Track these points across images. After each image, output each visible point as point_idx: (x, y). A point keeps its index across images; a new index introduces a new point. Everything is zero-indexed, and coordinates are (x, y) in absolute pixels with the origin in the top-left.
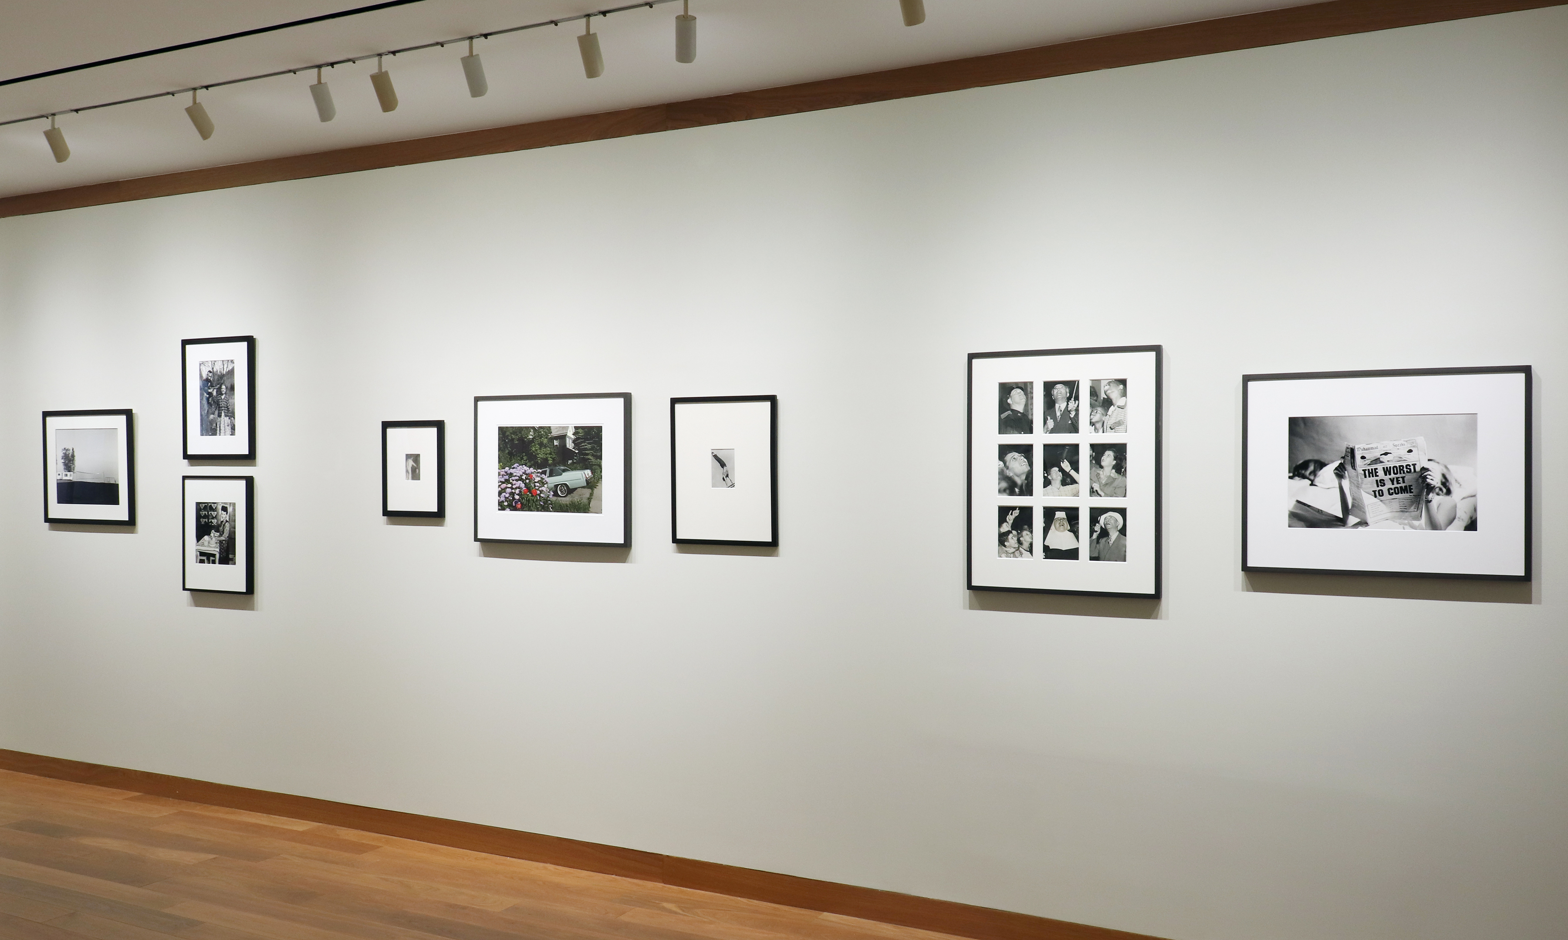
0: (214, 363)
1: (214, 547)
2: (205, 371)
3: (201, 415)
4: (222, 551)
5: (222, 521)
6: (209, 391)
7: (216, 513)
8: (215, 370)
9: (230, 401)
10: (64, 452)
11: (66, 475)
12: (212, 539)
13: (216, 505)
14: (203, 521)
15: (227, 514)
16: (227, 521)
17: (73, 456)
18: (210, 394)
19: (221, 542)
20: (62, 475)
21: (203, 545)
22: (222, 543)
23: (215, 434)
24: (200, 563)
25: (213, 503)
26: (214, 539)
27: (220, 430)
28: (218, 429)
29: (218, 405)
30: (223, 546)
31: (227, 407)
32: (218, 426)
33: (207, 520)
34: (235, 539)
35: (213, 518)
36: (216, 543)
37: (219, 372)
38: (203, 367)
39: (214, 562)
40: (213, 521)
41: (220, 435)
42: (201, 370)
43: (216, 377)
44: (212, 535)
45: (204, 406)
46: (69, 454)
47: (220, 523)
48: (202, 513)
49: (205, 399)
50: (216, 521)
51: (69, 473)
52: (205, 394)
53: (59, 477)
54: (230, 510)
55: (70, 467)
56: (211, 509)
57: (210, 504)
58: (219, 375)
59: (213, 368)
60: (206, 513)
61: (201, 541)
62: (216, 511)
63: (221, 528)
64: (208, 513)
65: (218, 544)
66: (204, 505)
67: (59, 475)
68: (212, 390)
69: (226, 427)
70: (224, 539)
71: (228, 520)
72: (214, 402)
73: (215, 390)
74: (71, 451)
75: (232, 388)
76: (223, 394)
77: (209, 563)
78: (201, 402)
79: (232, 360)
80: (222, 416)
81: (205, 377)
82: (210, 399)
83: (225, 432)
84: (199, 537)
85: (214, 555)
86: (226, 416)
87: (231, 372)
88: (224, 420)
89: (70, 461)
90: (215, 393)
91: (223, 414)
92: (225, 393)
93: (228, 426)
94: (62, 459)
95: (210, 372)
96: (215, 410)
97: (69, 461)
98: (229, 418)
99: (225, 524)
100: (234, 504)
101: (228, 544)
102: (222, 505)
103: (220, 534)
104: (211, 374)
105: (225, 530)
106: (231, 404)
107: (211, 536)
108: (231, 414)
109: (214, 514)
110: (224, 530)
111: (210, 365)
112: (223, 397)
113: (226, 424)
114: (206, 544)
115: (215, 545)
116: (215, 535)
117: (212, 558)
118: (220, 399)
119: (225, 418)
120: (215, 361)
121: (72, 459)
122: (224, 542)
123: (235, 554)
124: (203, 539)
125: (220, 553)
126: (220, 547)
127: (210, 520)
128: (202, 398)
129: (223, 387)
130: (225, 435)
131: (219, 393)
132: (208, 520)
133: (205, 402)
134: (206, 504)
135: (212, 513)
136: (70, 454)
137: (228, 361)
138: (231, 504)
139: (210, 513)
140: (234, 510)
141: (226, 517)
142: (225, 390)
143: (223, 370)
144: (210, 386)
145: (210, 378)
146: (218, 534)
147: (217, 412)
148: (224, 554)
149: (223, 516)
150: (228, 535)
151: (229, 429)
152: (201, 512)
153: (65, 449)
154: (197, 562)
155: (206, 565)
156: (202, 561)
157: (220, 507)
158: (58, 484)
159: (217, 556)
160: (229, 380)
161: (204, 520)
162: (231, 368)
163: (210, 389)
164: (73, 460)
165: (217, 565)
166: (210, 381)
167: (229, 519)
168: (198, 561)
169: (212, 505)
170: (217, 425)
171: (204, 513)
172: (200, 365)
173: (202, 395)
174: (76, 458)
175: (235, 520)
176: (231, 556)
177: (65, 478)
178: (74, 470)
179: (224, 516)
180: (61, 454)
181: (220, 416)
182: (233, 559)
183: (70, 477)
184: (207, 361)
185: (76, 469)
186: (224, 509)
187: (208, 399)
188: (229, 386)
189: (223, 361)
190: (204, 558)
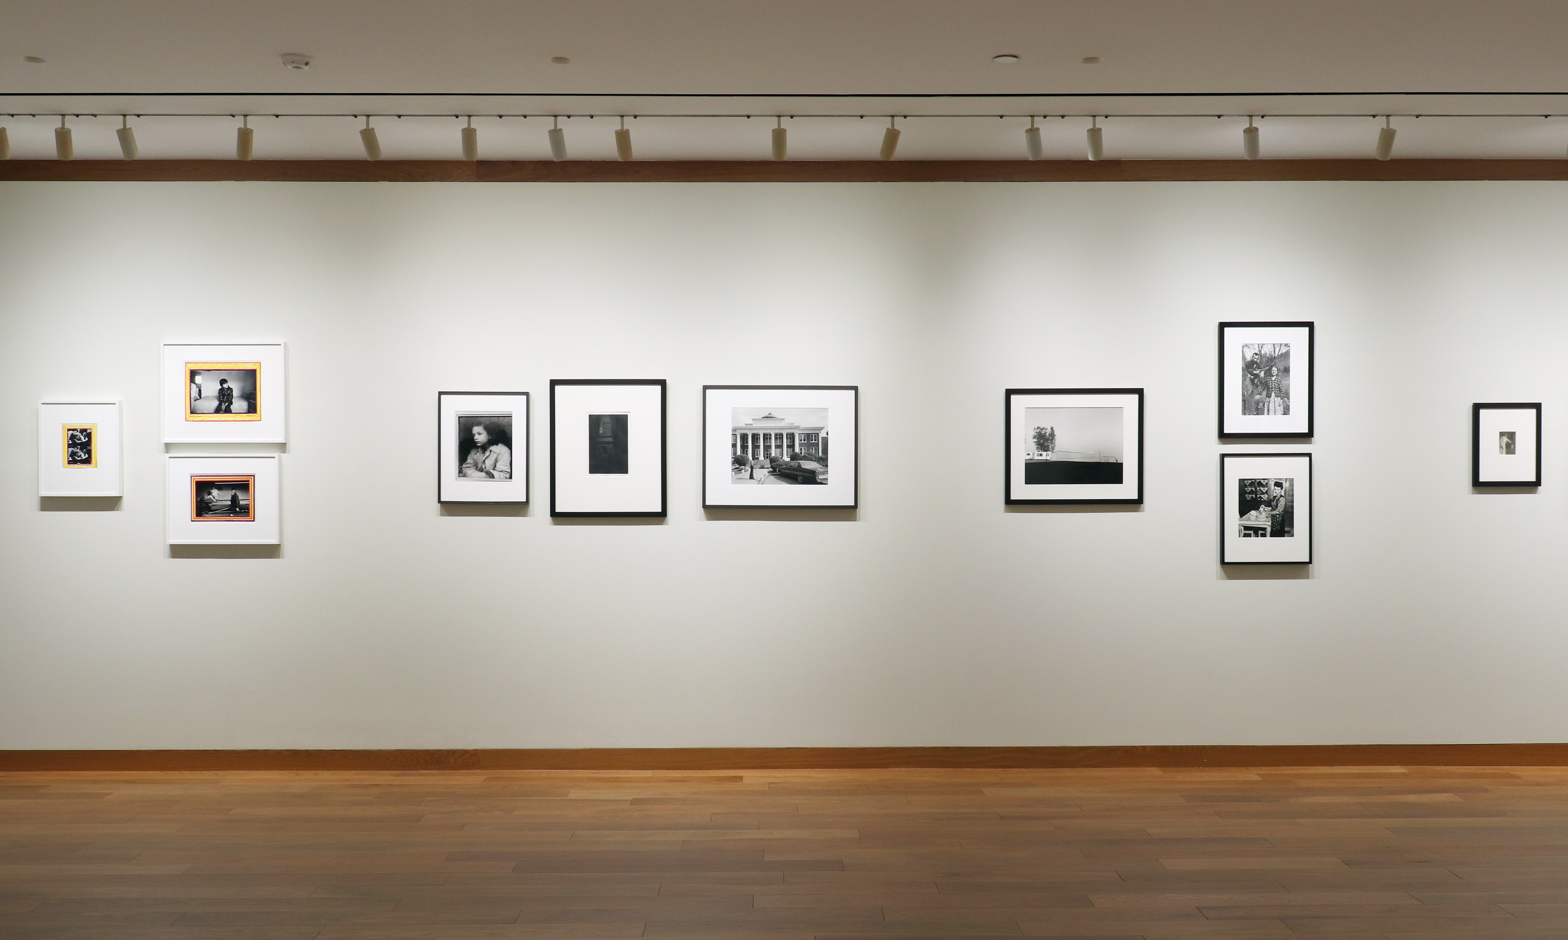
0: (1261, 346)
1: (1265, 521)
2: (1249, 353)
3: (1243, 395)
4: (1275, 525)
5: (1276, 496)
6: (1255, 372)
7: (1266, 489)
8: (1263, 352)
9: (1283, 382)
10: (1038, 431)
11: (1041, 455)
12: (1261, 513)
13: (1266, 481)
14: (1248, 497)
15: (1282, 489)
16: (1281, 496)
17: (1052, 435)
18: (1256, 376)
19: (1273, 516)
20: (1034, 454)
21: (1249, 519)
22: (1276, 517)
23: (1263, 414)
24: (1243, 537)
25: (1262, 479)
26: (1264, 514)
27: (1268, 410)
28: (1266, 409)
29: (1266, 385)
30: (1276, 520)
31: (1279, 388)
32: (1266, 406)
33: (1254, 496)
34: (1292, 513)
35: (1263, 493)
36: (1267, 517)
37: (1268, 354)
38: (1246, 350)
39: (1264, 535)
40: (1262, 496)
41: (1268, 414)
42: (1244, 352)
43: (1264, 360)
44: (1261, 509)
45: (1246, 386)
46: (1046, 433)
47: (1272, 498)
48: (1248, 490)
49: (1248, 380)
50: (1267, 496)
51: (1044, 453)
52: (1249, 375)
53: (1028, 457)
54: (1286, 485)
55: (1048, 447)
56: (1260, 484)
57: (1258, 481)
58: (1268, 358)
59: (1260, 351)
60: (1254, 489)
61: (1246, 515)
62: (1267, 487)
63: (1274, 503)
64: (1256, 489)
65: (1270, 518)
66: (1250, 481)
67: (1029, 454)
68: (1258, 372)
69: (1277, 407)
70: (1278, 513)
71: (1283, 495)
72: (1261, 383)
73: (1263, 372)
74: (1049, 430)
75: (1287, 370)
76: (1274, 376)
77: (1258, 537)
78: (1243, 383)
79: (1287, 344)
80: (1272, 397)
81: (1249, 358)
82: (1256, 380)
83: (1275, 412)
84: (1243, 511)
85: (1264, 529)
86: (1277, 396)
87: (1286, 355)
88: (1275, 401)
89: (1047, 440)
90: (1262, 374)
91: (1273, 394)
92: (1277, 375)
93: (1279, 406)
94: (1035, 438)
95: (1256, 354)
96: (1263, 390)
97: (1044, 440)
98: (1281, 399)
99: (1279, 499)
100: (1292, 480)
101: (1283, 517)
102: (1275, 481)
103: (1272, 508)
104: (1258, 356)
105: (1279, 505)
106: (1283, 386)
107: (1260, 511)
108: (1284, 394)
109: (1264, 490)
110: (1277, 505)
111: (1256, 347)
112: (1273, 379)
113: (1277, 404)
114: (1253, 518)
115: (1266, 519)
116: (1266, 510)
117: (1260, 532)
118: (1269, 381)
119: (1276, 398)
120: (1263, 344)
121: (1051, 438)
122: (1278, 516)
123: (1293, 527)
124: (1248, 514)
125: (1272, 527)
126: (1272, 521)
127: (1258, 496)
128: (1245, 379)
129: (1274, 369)
130: (1275, 414)
131: (1267, 374)
132: (1256, 496)
133: (1248, 382)
134: (1253, 481)
135: (1262, 489)
136: (1048, 434)
137: (1281, 344)
138: (1288, 480)
139: (1258, 489)
140: (1292, 485)
141: (1281, 492)
142: (1276, 372)
143: (1275, 353)
144: (1256, 368)
145: (1256, 360)
146: (1270, 508)
147: (1264, 393)
148: (1278, 527)
149: (1277, 491)
150: (1283, 509)
151: (1280, 409)
152: (1246, 489)
153: (1035, 428)
154: (1239, 537)
155: (1253, 539)
156: (1246, 535)
157: (1272, 483)
158: (1026, 463)
159: (1269, 530)
160: (1283, 362)
161: (1250, 496)
162: (1284, 351)
163: (1256, 370)
164: (1052, 440)
165: (1268, 539)
166: (1256, 363)
167: (1285, 494)
168: (1243, 534)
169: (1262, 481)
170: (1264, 405)
171: (1250, 489)
172: (1243, 347)
173: (1244, 376)
174: (1056, 438)
175: (1293, 495)
176: (1286, 529)
177: (1037, 458)
178: (1053, 449)
179: (1279, 491)
180: (1033, 433)
181: (1269, 396)
182: (1290, 531)
183: (1046, 456)
184: (1252, 344)
185: (1056, 449)
186: (1278, 484)
187: (1252, 381)
188: (1282, 368)
189: (1274, 344)
190: (1251, 532)
